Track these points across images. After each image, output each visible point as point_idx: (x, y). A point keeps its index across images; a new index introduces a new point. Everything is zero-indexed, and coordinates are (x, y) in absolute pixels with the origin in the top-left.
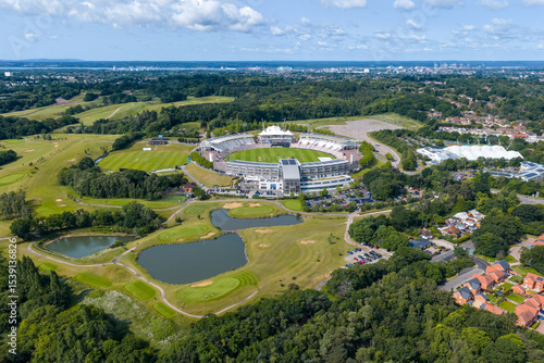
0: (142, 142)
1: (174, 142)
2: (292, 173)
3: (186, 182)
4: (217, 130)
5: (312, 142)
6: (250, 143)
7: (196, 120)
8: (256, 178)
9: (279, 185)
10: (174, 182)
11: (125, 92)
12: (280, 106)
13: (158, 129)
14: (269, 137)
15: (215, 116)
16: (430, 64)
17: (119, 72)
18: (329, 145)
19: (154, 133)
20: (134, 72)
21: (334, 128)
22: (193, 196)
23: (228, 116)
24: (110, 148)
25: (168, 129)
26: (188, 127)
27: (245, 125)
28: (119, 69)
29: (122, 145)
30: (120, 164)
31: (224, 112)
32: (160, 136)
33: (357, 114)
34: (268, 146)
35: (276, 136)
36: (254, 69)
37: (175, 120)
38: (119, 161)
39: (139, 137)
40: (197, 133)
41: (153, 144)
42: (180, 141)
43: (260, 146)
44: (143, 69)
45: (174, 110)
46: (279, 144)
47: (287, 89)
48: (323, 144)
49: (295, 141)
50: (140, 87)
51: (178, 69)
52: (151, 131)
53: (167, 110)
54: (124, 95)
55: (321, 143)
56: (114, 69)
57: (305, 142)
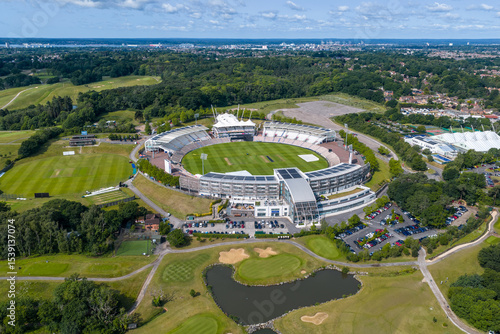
0: (60, 142)
1: (103, 140)
2: (301, 191)
3: (144, 213)
4: (156, 121)
5: (279, 133)
6: (204, 138)
7: (126, 107)
8: (247, 200)
9: (284, 209)
10: (127, 216)
11: (24, 72)
12: (223, 88)
13: (80, 123)
14: (226, 129)
15: (151, 103)
16: (317, 42)
17: (13, 49)
18: (302, 137)
19: (75, 128)
20: (30, 50)
21: (289, 112)
22: (163, 240)
23: (166, 102)
24: (16, 154)
25: (93, 121)
26: (116, 118)
27: (190, 112)
28: (12, 46)
29: (32, 149)
30: (34, 181)
31: (161, 97)
32: (84, 133)
33: (303, 94)
34: (227, 140)
35: (235, 128)
36: (157, 45)
37: (99, 108)
38: (30, 177)
39: (55, 135)
40: (132, 126)
41: (75, 145)
42: (112, 138)
43: (218, 141)
44: (39, 45)
45: (96, 96)
46: (239, 137)
47: (218, 67)
48: (294, 136)
49: (258, 132)
50: (42, 66)
51: (76, 46)
52: (70, 126)
53: (86, 95)
54: (25, 76)
55: (292, 135)
56: (6, 45)
57: (272, 133)
